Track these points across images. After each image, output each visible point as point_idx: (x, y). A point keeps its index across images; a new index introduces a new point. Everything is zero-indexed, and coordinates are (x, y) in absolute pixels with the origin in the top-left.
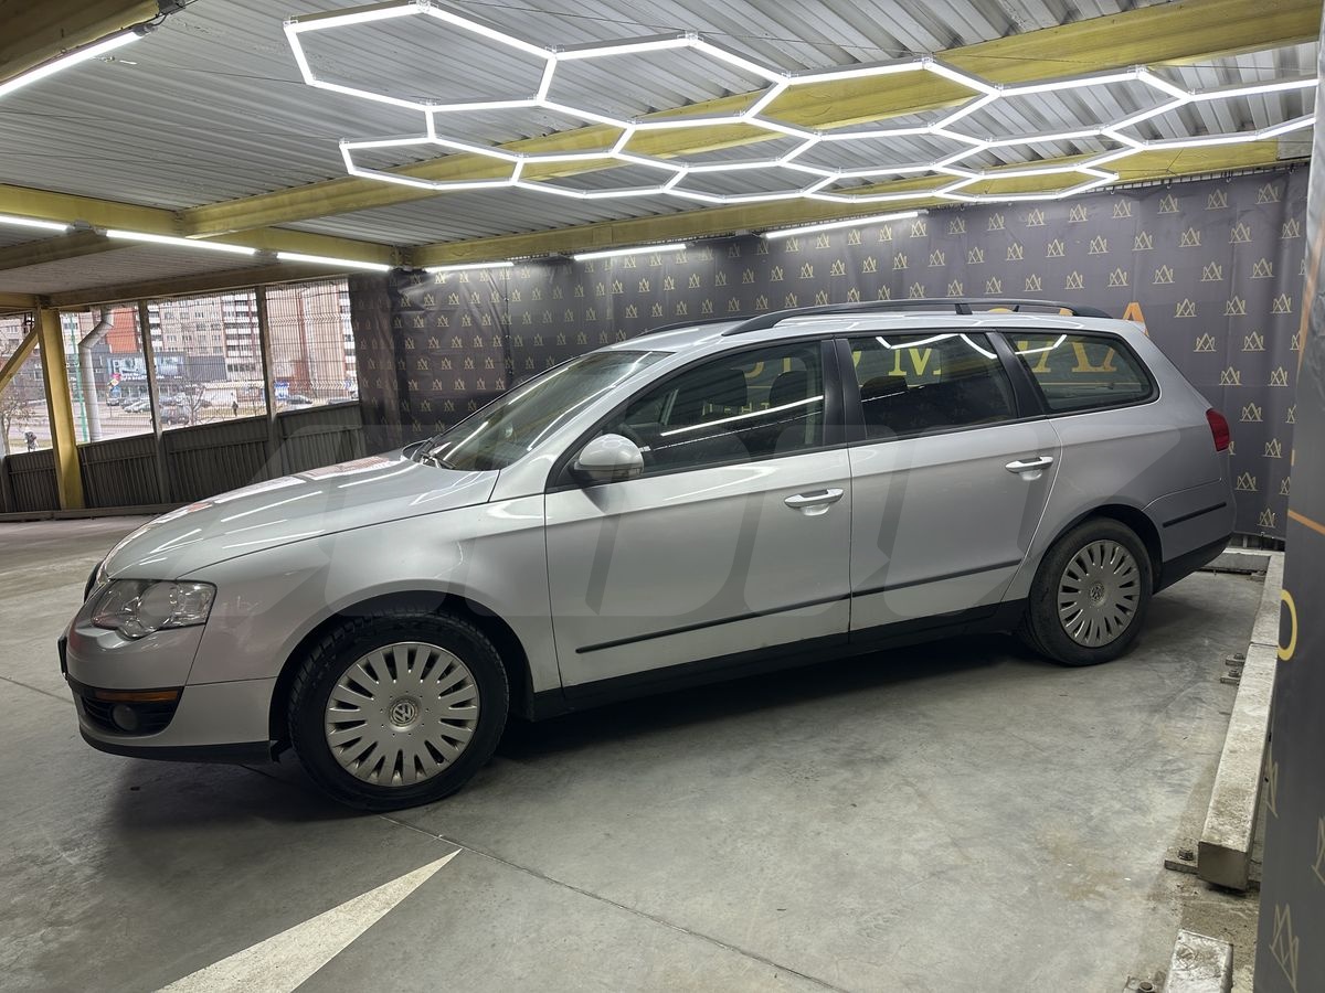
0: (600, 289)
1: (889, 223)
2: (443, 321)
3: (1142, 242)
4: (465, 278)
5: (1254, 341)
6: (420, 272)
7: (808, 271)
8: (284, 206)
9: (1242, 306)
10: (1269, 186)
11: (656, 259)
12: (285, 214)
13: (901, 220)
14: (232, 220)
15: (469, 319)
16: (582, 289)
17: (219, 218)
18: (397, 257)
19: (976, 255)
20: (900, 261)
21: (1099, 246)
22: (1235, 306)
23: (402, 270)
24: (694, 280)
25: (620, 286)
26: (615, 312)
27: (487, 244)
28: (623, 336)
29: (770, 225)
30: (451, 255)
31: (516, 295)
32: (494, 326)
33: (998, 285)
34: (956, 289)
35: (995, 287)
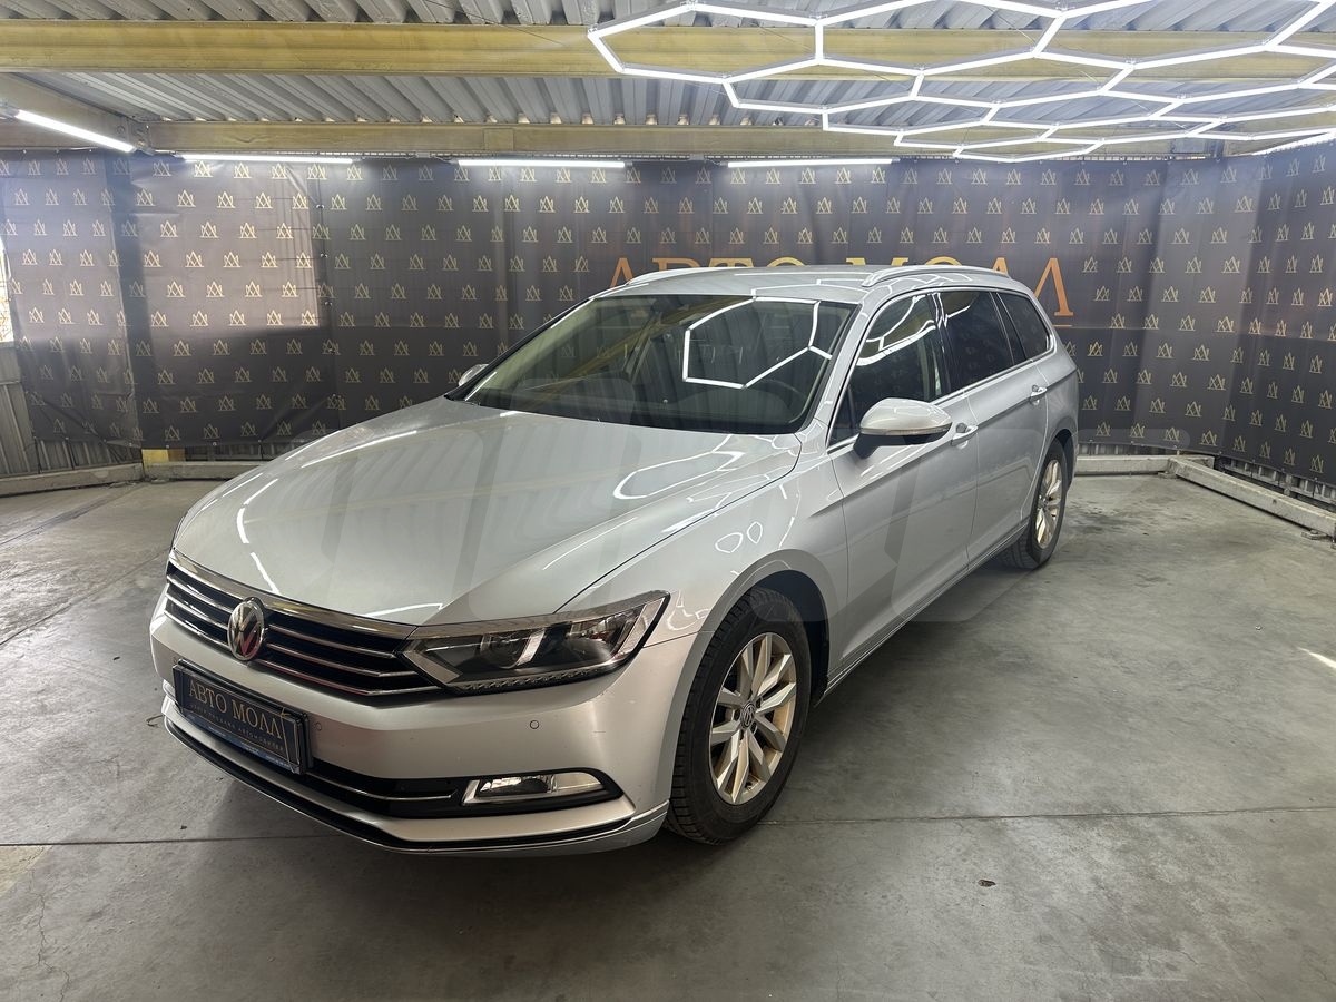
0: (481, 204)
3: (1064, 208)
4: (243, 173)
5: (1136, 293)
6: (170, 158)
7: (755, 207)
9: (1129, 266)
13: (861, 165)
15: (252, 229)
20: (860, 205)
21: (1030, 207)
22: (1125, 265)
25: (516, 202)
26: (506, 234)
27: (298, 130)
28: (520, 264)
29: (729, 153)
30: (227, 139)
31: (338, 202)
32: (298, 241)
33: (944, 235)
34: (907, 236)
35: (941, 236)
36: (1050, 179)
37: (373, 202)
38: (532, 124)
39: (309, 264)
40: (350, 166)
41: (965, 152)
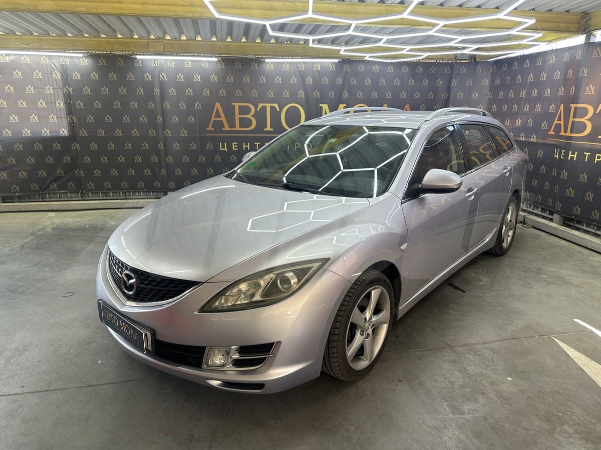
0: (148, 77)
1: (319, 63)
3: (411, 82)
4: (26, 60)
7: (278, 80)
10: (448, 67)
11: (188, 64)
13: (325, 62)
15: (32, 88)
16: (132, 76)
20: (325, 80)
21: (397, 82)
24: (213, 78)
25: (165, 76)
26: (161, 91)
27: (54, 40)
28: (168, 105)
29: (266, 55)
30: (16, 43)
31: (76, 75)
32: (56, 94)
33: (361, 94)
34: (345, 95)
35: (360, 95)
36: (406, 70)
37: (94, 75)
38: (172, 39)
39: (62, 105)
40: (82, 58)
41: (370, 57)
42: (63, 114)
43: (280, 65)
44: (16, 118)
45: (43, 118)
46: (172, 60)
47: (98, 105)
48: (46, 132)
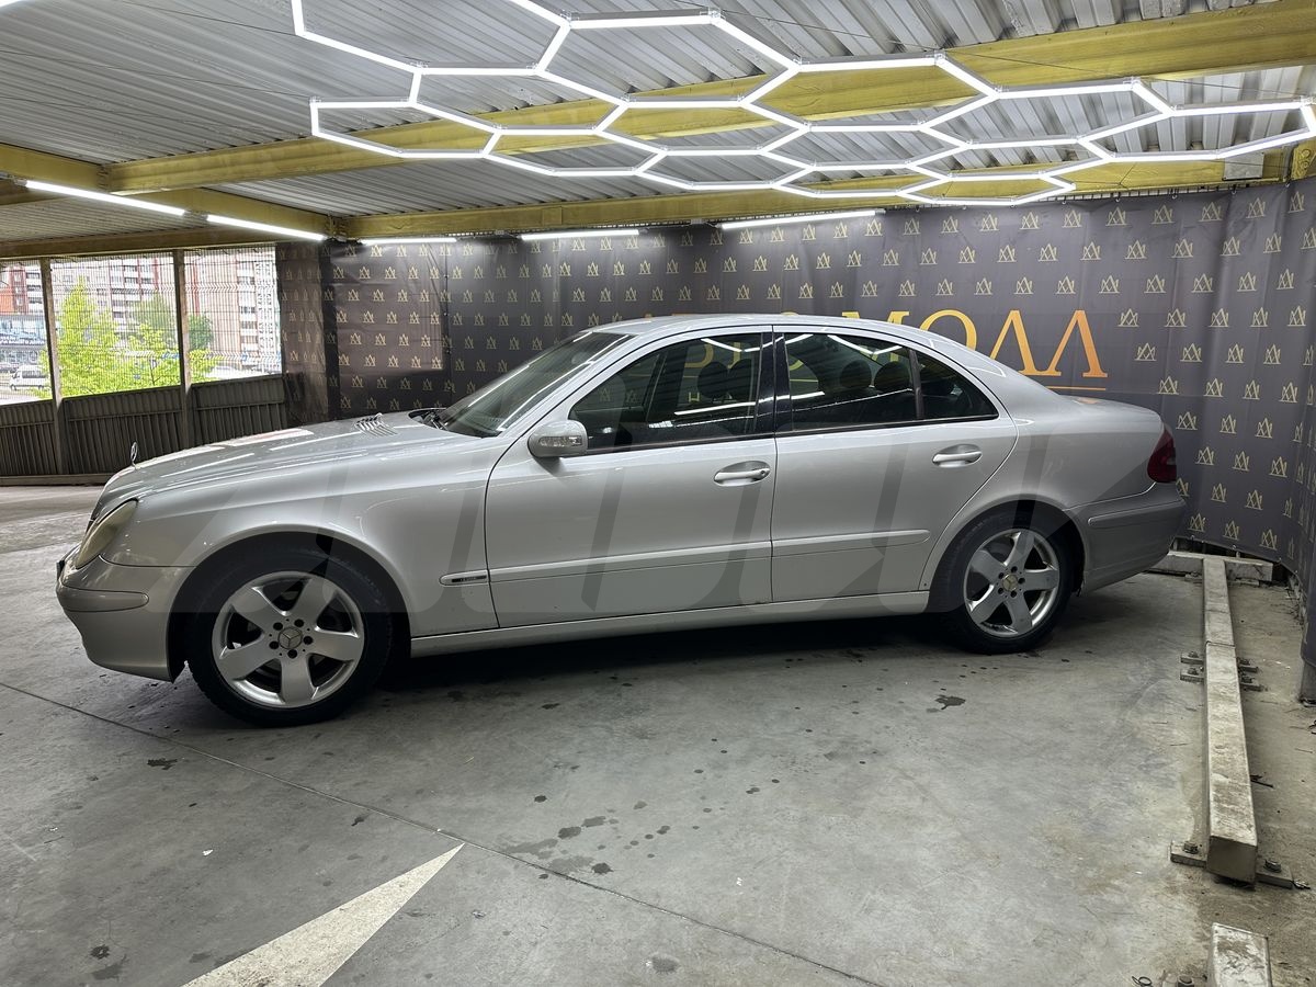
0: (547, 271)
2: (379, 295)
3: (1091, 252)
4: (403, 252)
5: (1192, 353)
6: (355, 243)
7: (761, 264)
8: (224, 165)
9: (1182, 318)
10: (1212, 204)
11: (606, 243)
12: (225, 174)
13: (856, 219)
14: (164, 177)
15: (405, 294)
16: (527, 270)
17: (150, 175)
18: (331, 226)
19: (929, 256)
20: (854, 259)
21: (1050, 254)
22: (1176, 318)
23: (336, 240)
24: (645, 267)
25: (568, 269)
26: (562, 295)
28: (569, 320)
30: (387, 227)
31: (457, 272)
32: (432, 304)
33: (950, 287)
34: (908, 289)
35: (946, 288)
37: (479, 272)
39: (438, 321)
42: (438, 336)
43: (765, 235)
44: (383, 339)
45: (414, 341)
46: (582, 239)
47: (479, 319)
48: (417, 364)
